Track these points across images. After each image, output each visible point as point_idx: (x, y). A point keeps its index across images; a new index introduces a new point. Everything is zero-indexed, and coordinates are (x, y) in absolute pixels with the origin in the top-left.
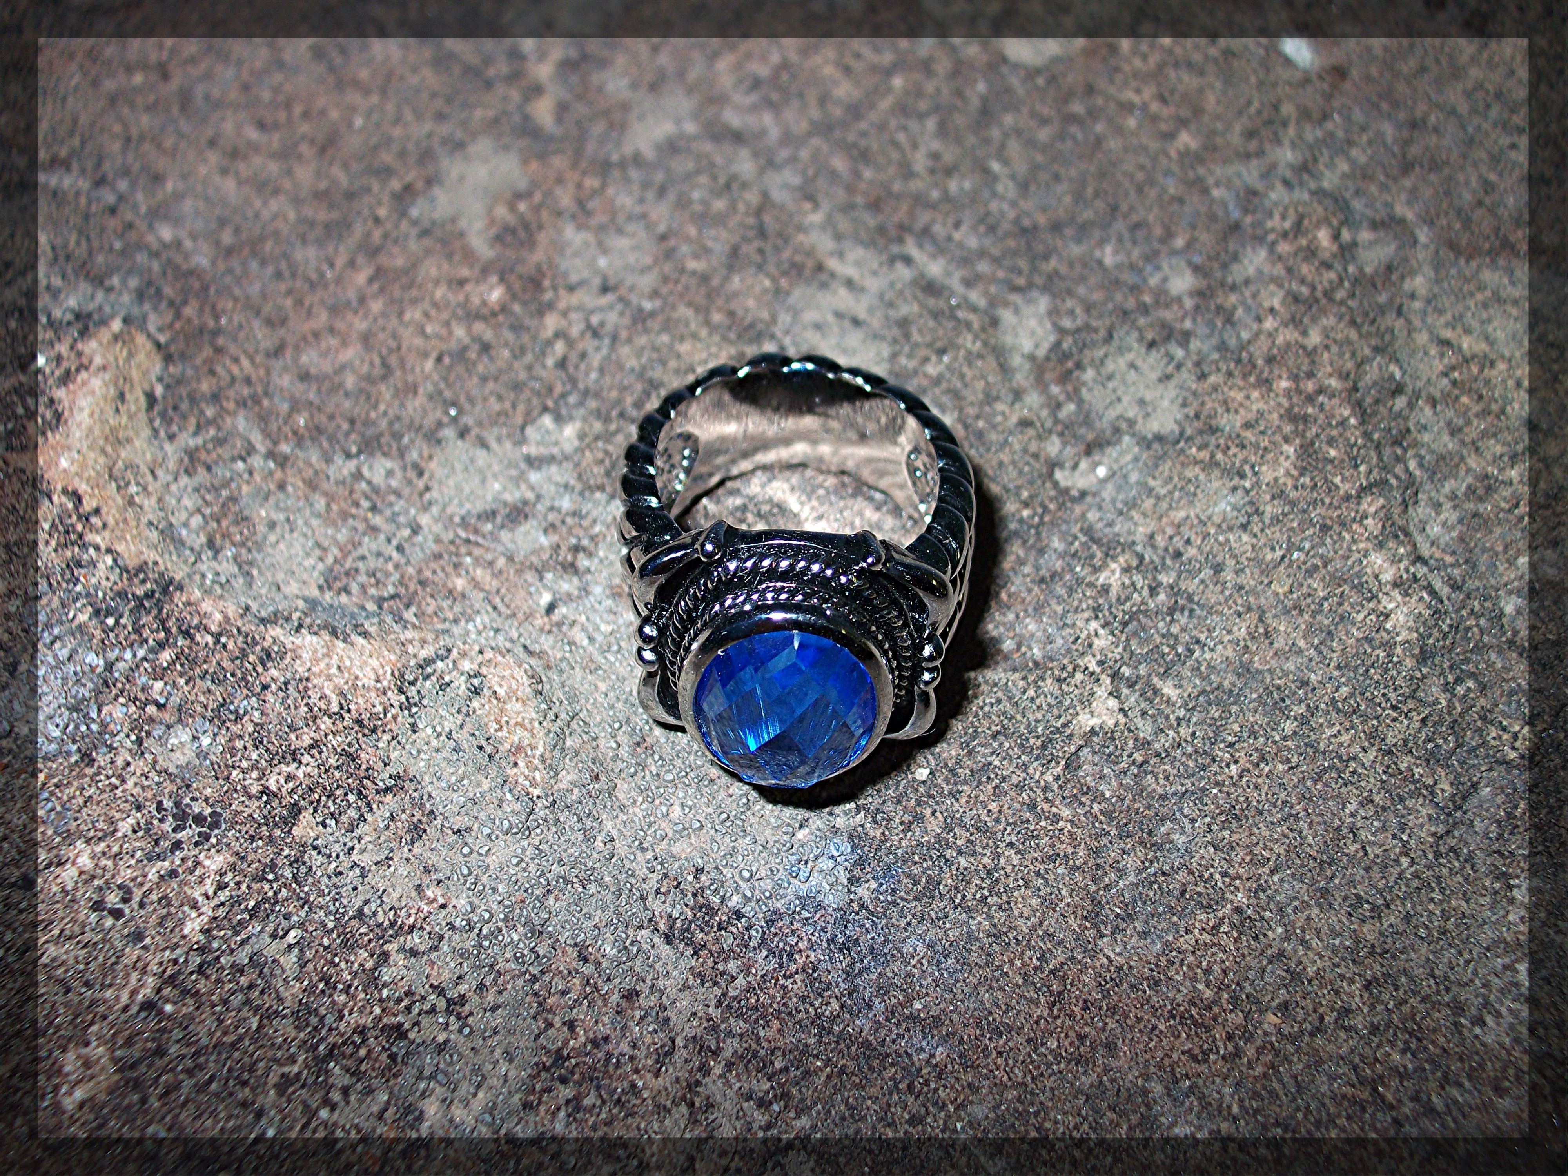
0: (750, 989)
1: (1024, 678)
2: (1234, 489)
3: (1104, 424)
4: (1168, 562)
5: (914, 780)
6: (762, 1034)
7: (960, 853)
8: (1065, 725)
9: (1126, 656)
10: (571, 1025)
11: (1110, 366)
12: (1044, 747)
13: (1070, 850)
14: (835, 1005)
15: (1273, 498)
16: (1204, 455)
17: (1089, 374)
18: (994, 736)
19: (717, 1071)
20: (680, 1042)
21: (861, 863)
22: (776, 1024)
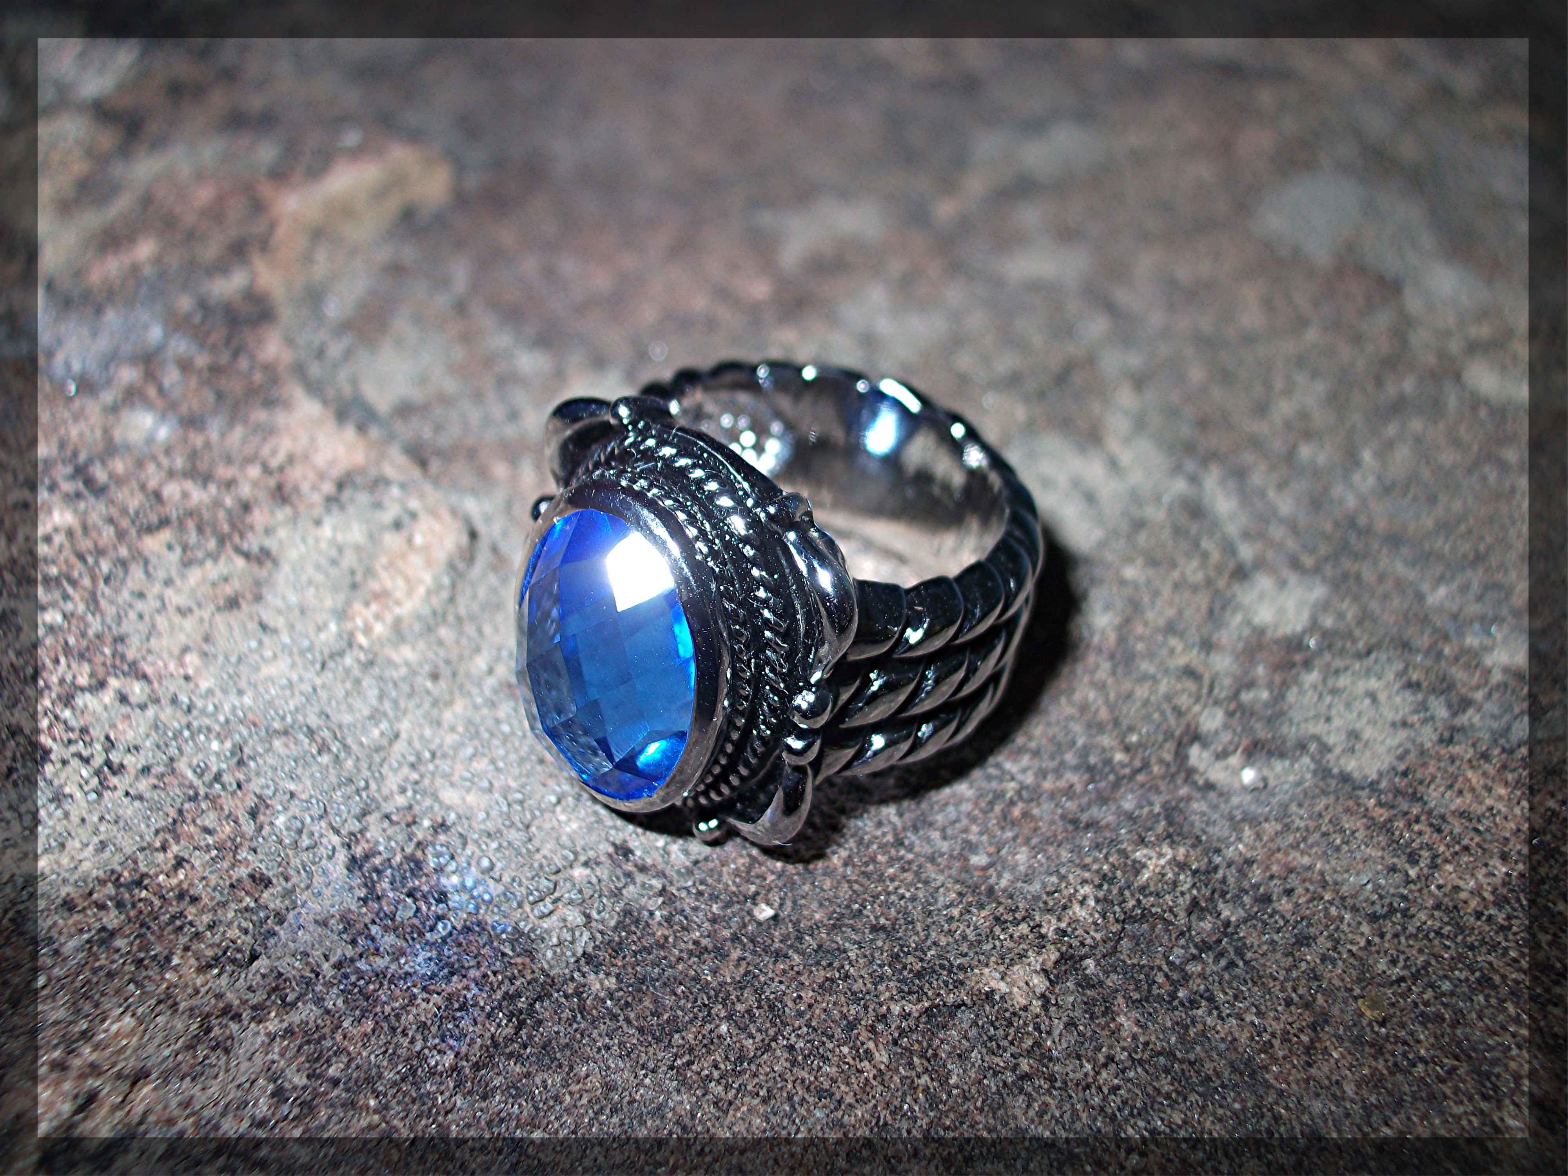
0: (379, 975)
1: (960, 894)
2: (1393, 869)
3: (1290, 732)
4: (1247, 899)
5: (750, 913)
6: (346, 1024)
7: (729, 1017)
8: (961, 967)
9: (1102, 949)
10: (180, 862)
11: (1343, 681)
12: (919, 975)
13: (849, 1099)
14: (449, 1059)
15: (1438, 906)
16: (1382, 815)
17: (1312, 677)
18: (875, 929)
19: (272, 1025)
20: (262, 964)
21: (617, 949)
22: (369, 1025)
